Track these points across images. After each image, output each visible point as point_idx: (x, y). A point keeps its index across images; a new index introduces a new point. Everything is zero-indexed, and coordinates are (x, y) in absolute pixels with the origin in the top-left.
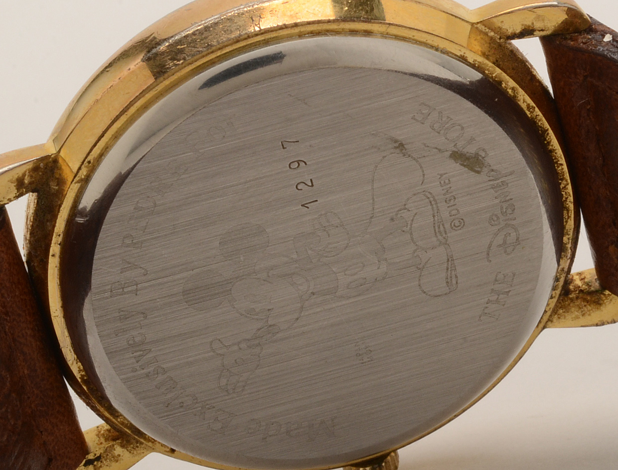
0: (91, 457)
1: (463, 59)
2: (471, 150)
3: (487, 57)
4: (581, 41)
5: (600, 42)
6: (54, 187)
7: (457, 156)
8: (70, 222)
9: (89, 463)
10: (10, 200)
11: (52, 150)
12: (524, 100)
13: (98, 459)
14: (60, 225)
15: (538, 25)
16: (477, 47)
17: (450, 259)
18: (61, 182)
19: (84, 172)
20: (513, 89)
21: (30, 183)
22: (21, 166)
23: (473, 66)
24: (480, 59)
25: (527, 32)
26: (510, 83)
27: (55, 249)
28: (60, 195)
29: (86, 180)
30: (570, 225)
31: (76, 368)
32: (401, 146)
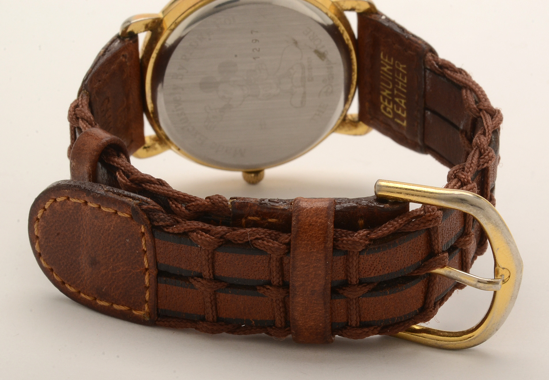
0: (146, 145)
1: (327, 14)
2: (322, 50)
3: (336, 15)
4: (373, 17)
5: (380, 18)
6: (159, 30)
7: (317, 52)
8: (163, 46)
9: (145, 148)
10: (141, 32)
11: (161, 16)
12: (346, 36)
13: (149, 147)
14: (158, 46)
15: (358, 7)
16: (333, 11)
17: (305, 93)
18: (162, 29)
19: (173, 26)
20: (343, 31)
21: (151, 27)
22: (148, 20)
23: (330, 17)
24: (333, 16)
25: (352, 9)
26: (342, 28)
27: (154, 55)
28: (161, 34)
29: (173, 30)
30: (352, 91)
31: (150, 106)
32: (296, 43)
